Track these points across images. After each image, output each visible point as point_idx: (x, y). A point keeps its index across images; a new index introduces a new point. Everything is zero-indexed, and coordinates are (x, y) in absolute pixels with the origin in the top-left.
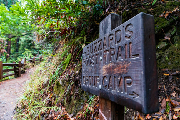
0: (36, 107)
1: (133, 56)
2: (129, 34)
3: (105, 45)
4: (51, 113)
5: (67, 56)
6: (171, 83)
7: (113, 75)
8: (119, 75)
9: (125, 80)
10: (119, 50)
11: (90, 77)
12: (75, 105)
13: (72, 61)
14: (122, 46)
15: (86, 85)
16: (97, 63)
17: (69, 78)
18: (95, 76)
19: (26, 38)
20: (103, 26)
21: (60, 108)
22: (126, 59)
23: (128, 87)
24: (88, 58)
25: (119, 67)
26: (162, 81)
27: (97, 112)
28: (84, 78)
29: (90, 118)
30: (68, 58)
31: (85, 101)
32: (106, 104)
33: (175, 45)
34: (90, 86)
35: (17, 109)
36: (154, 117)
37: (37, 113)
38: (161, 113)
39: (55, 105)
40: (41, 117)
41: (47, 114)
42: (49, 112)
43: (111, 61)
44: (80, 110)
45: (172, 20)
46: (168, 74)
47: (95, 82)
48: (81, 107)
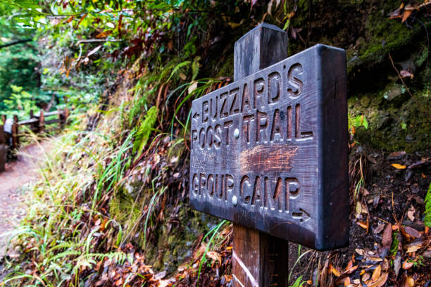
0: (63, 255)
1: (302, 133)
2: (296, 87)
3: (247, 102)
4: (105, 270)
5: (145, 113)
6: (409, 187)
7: (262, 173)
8: (275, 175)
9: (286, 184)
10: (277, 117)
11: (210, 175)
12: (171, 248)
13: (160, 129)
14: (282, 110)
15: (202, 196)
16: (227, 144)
17: (152, 177)
18: (223, 173)
19: (14, 52)
20: (243, 54)
21: (130, 257)
22: (290, 140)
23: (291, 200)
24: (206, 129)
25: (275, 155)
26: (389, 183)
27: (228, 264)
28: (196, 178)
29: (212, 279)
30: (147, 119)
31: (198, 238)
32: (249, 240)
33: (425, 93)
34: (211, 198)
35: (7, 262)
36: (363, 267)
37: (69, 269)
38: (380, 257)
39: (114, 249)
40: (80, 281)
41: (96, 271)
42: (102, 268)
43: (260, 141)
44: (184, 261)
45: (418, 28)
46: (402, 164)
47: (224, 189)
48: (188, 254)
